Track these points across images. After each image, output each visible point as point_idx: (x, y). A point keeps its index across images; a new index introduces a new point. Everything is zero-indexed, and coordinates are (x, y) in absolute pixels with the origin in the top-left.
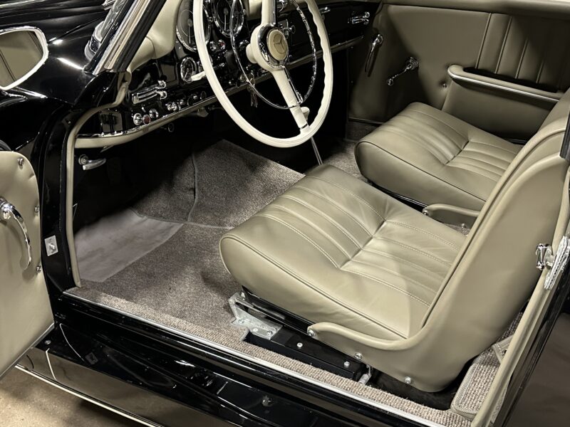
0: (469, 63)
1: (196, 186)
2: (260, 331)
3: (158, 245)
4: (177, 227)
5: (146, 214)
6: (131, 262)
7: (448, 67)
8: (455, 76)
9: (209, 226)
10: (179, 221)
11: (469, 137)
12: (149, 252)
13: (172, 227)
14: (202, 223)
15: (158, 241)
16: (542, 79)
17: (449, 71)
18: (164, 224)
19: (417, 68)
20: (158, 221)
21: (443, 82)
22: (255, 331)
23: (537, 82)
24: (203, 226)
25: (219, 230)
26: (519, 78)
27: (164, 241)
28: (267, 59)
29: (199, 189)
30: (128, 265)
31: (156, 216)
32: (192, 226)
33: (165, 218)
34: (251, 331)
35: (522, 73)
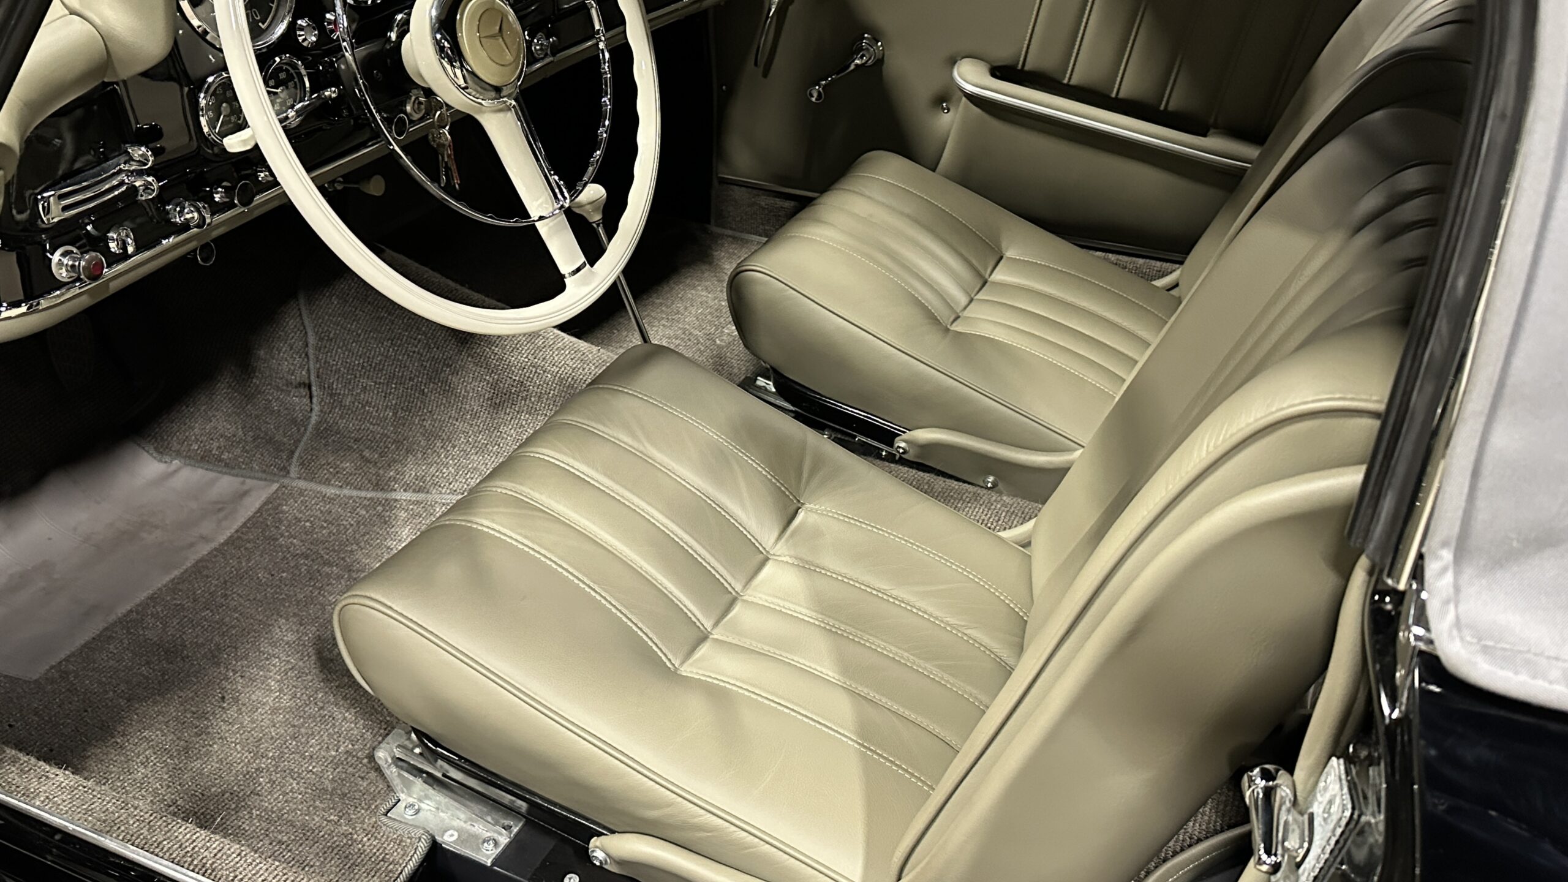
0: (1003, 54)
1: (313, 378)
2: (466, 838)
3: (204, 550)
4: (260, 494)
5: (178, 454)
6: (121, 610)
7: (953, 62)
8: (970, 88)
9: (347, 492)
10: (268, 474)
11: (1004, 245)
12: (176, 573)
13: (245, 494)
14: (327, 482)
15: (205, 539)
16: (1176, 100)
17: (956, 74)
18: (226, 484)
19: (880, 62)
20: (211, 475)
21: (943, 98)
22: (449, 840)
23: (1162, 107)
24: (331, 491)
25: (376, 502)
26: (1121, 95)
27: (222, 539)
28: (461, 82)
29: (321, 387)
30: (112, 618)
31: (204, 459)
32: (301, 493)
33: (231, 468)
34: (439, 839)
35: (1128, 86)
